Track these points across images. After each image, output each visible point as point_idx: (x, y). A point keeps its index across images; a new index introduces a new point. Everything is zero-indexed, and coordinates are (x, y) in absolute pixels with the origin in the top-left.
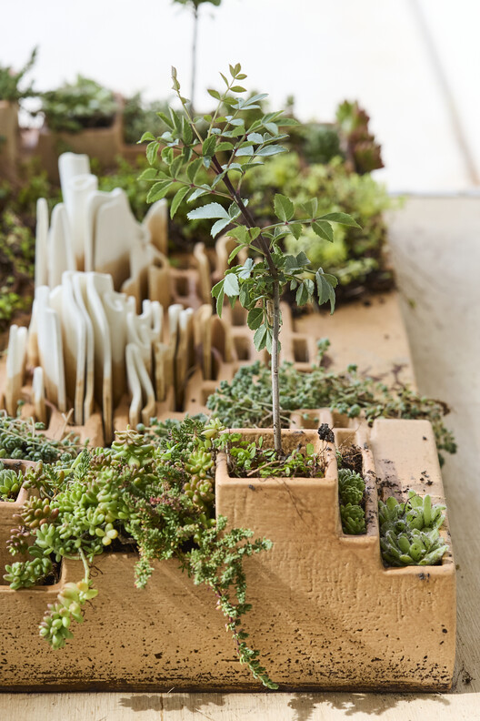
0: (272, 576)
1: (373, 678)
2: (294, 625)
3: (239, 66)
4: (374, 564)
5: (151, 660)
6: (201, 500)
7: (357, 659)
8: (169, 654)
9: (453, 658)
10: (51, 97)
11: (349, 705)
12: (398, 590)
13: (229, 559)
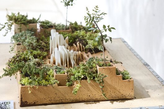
0: (107, 82)
1: (122, 98)
2: (110, 90)
3: (97, 6)
4: (122, 79)
5: (88, 97)
6: (96, 71)
7: (119, 95)
8: (91, 96)
9: (133, 93)
10: (43, 22)
11: (119, 102)
12: (125, 83)
13: (101, 78)
